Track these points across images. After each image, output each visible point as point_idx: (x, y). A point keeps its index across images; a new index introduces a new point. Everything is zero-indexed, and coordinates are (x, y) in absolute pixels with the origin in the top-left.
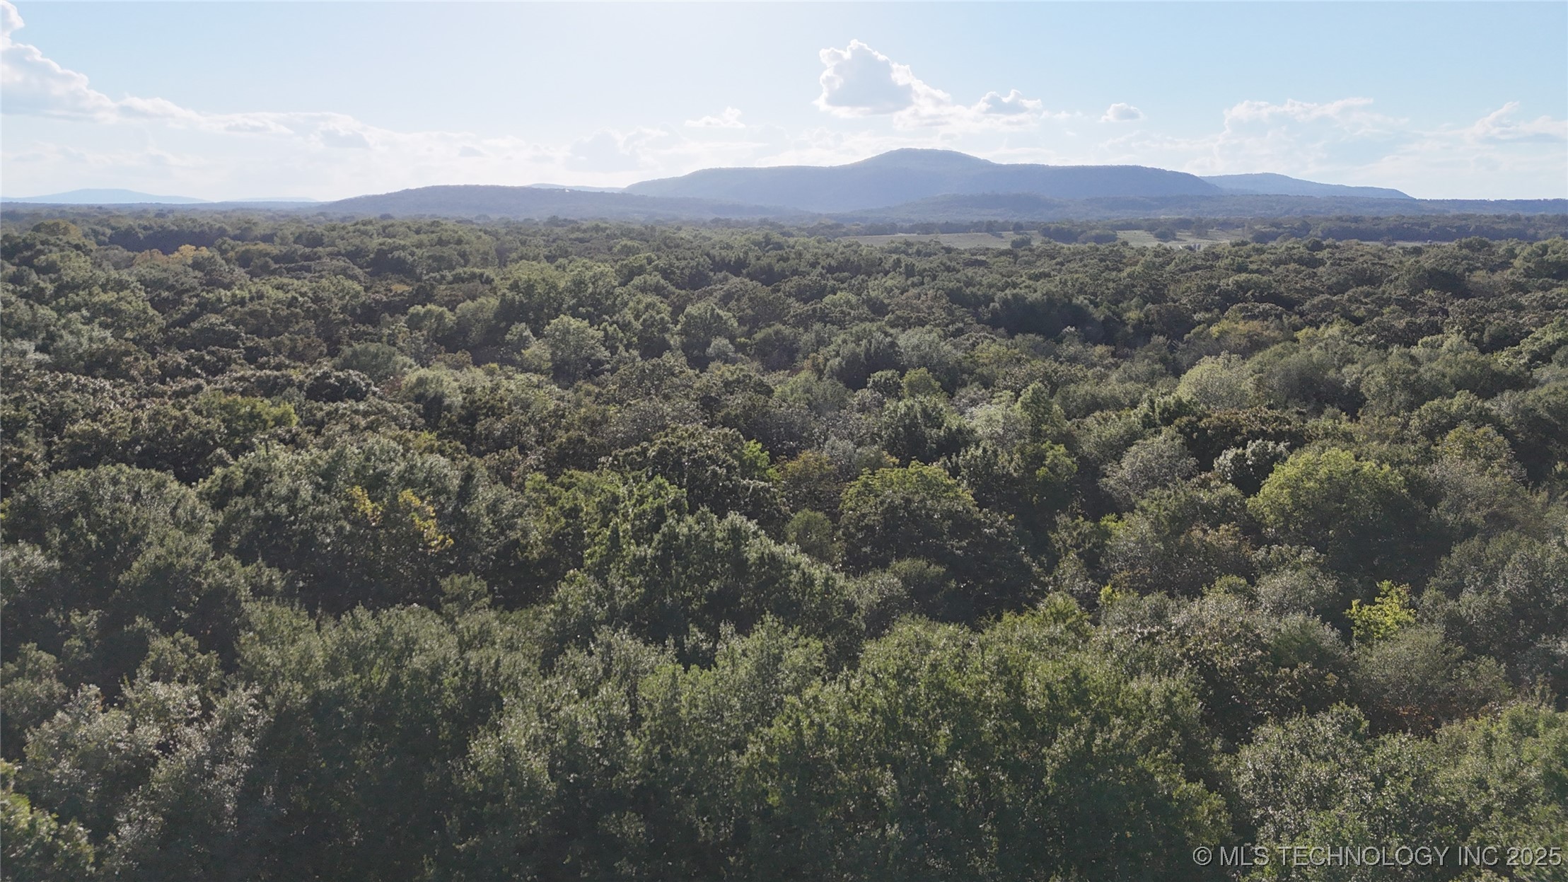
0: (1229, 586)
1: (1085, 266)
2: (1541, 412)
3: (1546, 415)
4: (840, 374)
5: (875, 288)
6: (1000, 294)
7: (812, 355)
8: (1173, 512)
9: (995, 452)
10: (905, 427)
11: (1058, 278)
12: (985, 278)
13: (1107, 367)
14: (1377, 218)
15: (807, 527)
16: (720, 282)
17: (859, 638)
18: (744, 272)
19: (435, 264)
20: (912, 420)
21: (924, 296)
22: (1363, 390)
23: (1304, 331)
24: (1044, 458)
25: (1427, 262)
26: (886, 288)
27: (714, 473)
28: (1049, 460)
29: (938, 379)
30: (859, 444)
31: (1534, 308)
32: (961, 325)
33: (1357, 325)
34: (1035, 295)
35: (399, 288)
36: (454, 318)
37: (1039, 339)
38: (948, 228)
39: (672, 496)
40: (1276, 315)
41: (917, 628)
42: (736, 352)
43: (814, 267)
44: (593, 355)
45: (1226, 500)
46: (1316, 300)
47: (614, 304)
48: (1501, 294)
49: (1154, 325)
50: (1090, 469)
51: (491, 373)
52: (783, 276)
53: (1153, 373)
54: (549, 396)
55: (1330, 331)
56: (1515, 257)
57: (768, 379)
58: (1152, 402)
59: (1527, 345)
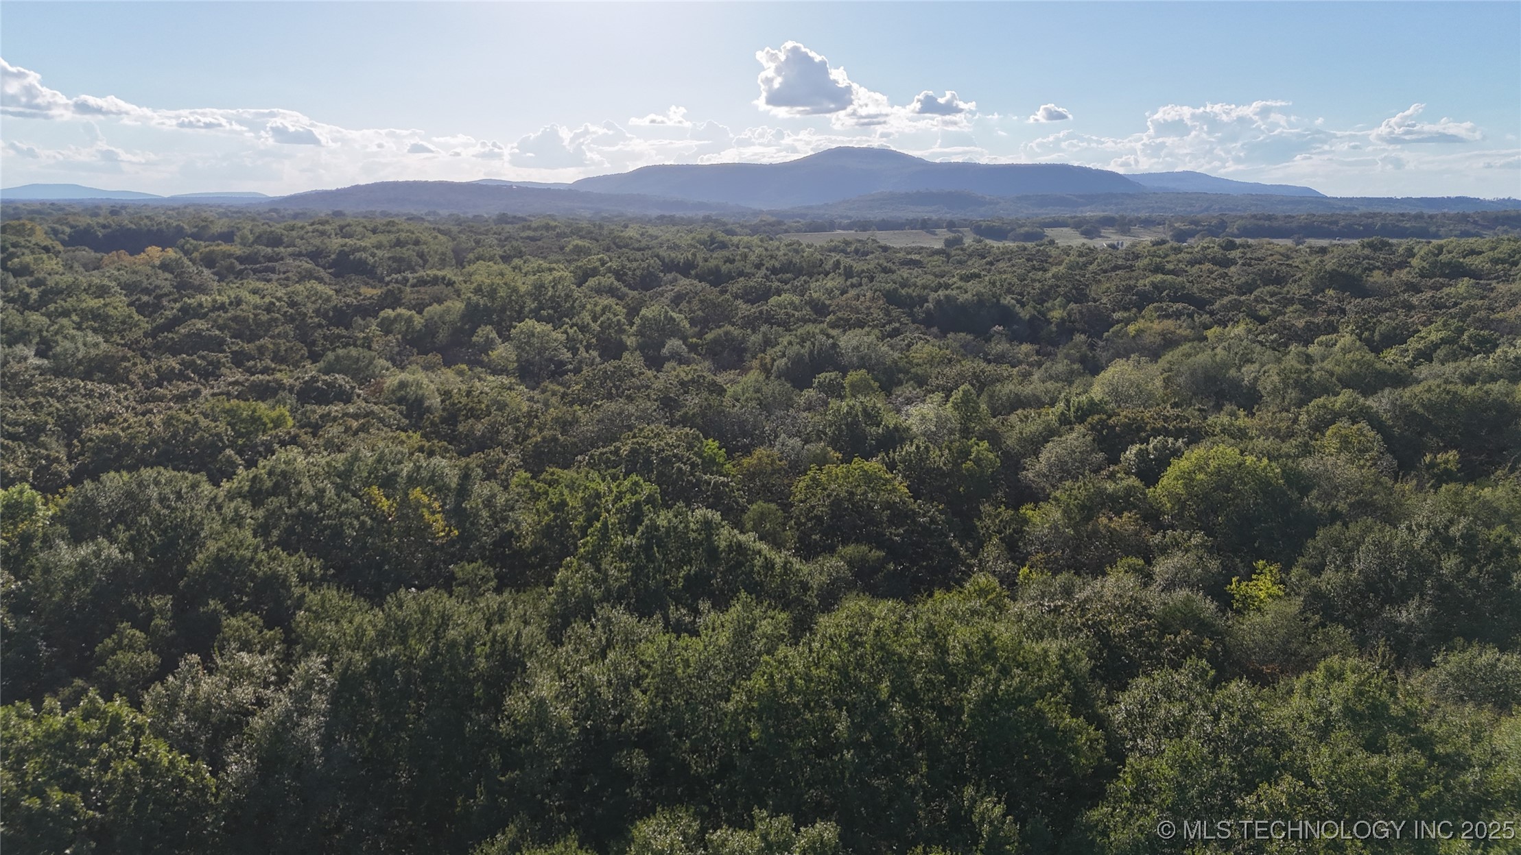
0: (1129, 566)
1: (1013, 266)
2: (1416, 407)
3: (1421, 411)
4: (785, 374)
5: (818, 289)
6: (933, 296)
7: (760, 355)
8: (1083, 501)
9: (927, 448)
10: (847, 425)
11: (987, 279)
12: (920, 278)
13: (1031, 365)
14: (1289, 216)
15: (762, 517)
16: (671, 283)
17: (814, 613)
18: (693, 272)
19: (395, 265)
20: (854, 418)
21: (865, 297)
22: (1260, 388)
23: (1213, 330)
24: (970, 453)
25: (1330, 263)
26: (827, 289)
27: (680, 469)
28: (974, 455)
29: (876, 380)
30: (806, 442)
31: (1424, 307)
32: (897, 325)
33: (1261, 324)
34: (965, 296)
35: (367, 291)
36: (422, 321)
37: (970, 337)
38: (885, 226)
39: (646, 492)
40: (1188, 314)
41: (862, 604)
42: (689, 352)
43: (759, 269)
44: (555, 356)
45: (1129, 491)
46: (1225, 300)
47: (573, 307)
48: (1396, 294)
49: (1076, 324)
50: (1012, 462)
51: (461, 373)
52: (730, 277)
53: (1072, 372)
54: (520, 398)
55: (1236, 331)
56: (1413, 256)
57: (720, 379)
58: (1068, 401)
59: (1414, 344)
